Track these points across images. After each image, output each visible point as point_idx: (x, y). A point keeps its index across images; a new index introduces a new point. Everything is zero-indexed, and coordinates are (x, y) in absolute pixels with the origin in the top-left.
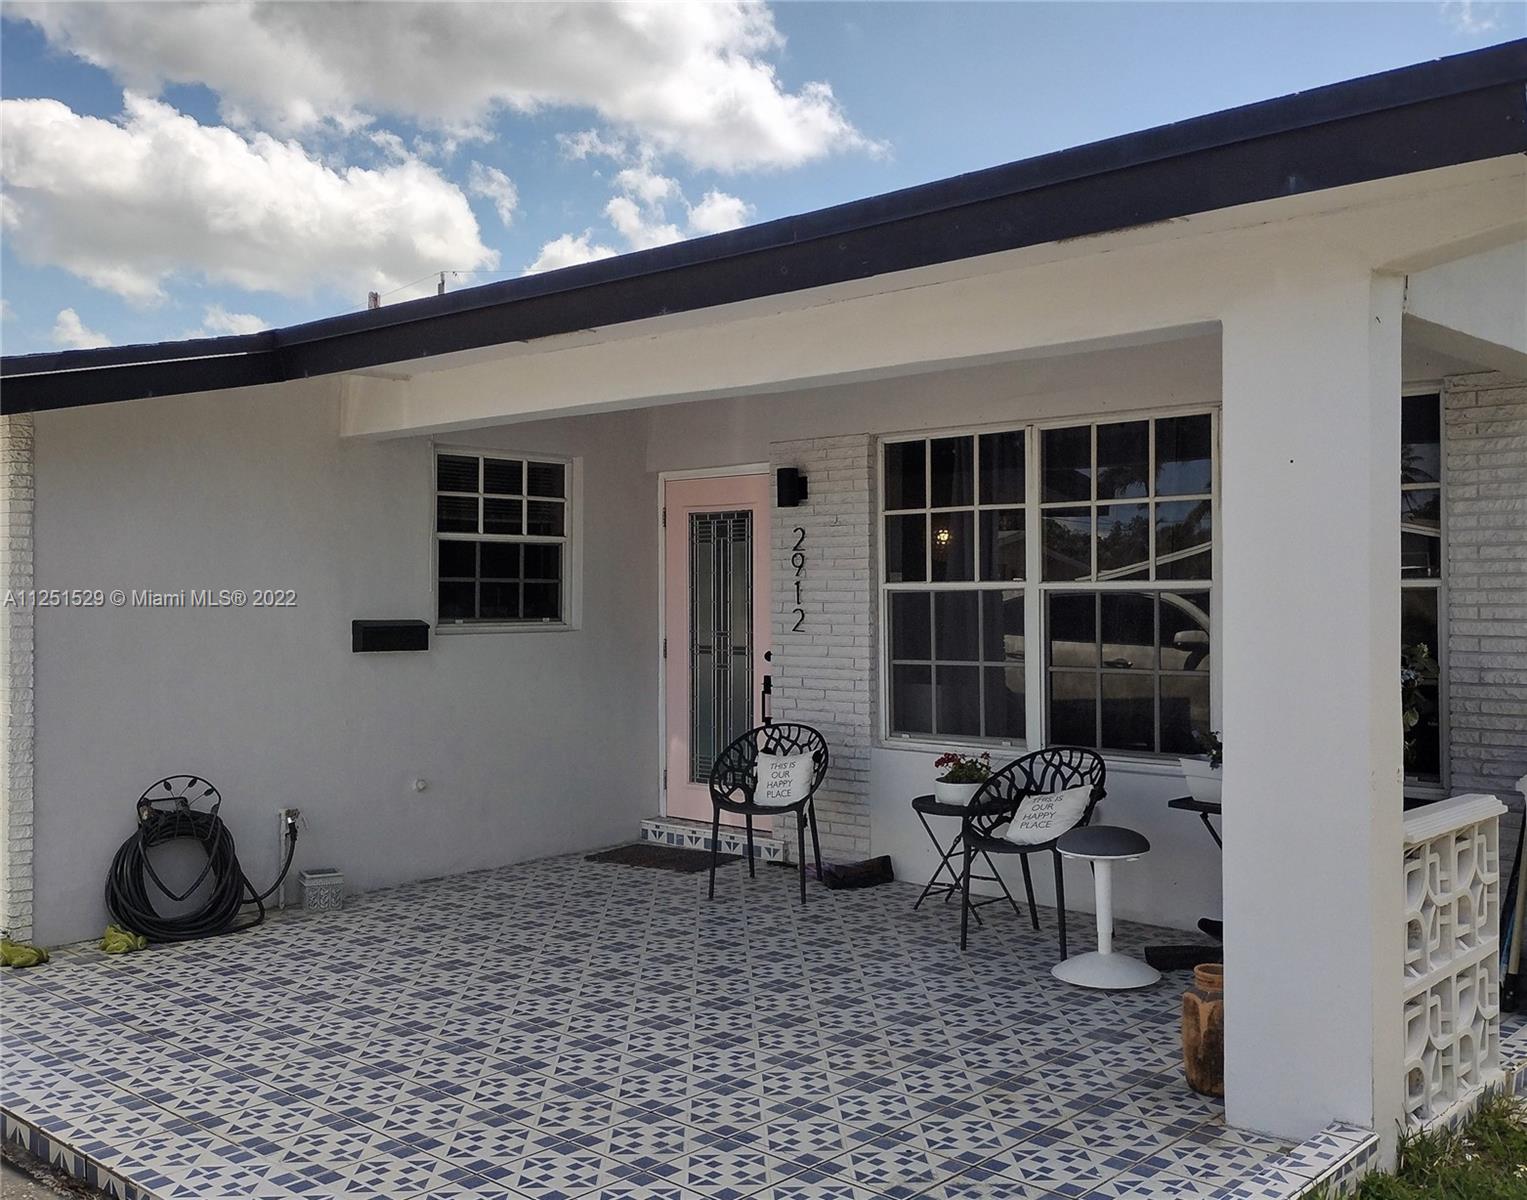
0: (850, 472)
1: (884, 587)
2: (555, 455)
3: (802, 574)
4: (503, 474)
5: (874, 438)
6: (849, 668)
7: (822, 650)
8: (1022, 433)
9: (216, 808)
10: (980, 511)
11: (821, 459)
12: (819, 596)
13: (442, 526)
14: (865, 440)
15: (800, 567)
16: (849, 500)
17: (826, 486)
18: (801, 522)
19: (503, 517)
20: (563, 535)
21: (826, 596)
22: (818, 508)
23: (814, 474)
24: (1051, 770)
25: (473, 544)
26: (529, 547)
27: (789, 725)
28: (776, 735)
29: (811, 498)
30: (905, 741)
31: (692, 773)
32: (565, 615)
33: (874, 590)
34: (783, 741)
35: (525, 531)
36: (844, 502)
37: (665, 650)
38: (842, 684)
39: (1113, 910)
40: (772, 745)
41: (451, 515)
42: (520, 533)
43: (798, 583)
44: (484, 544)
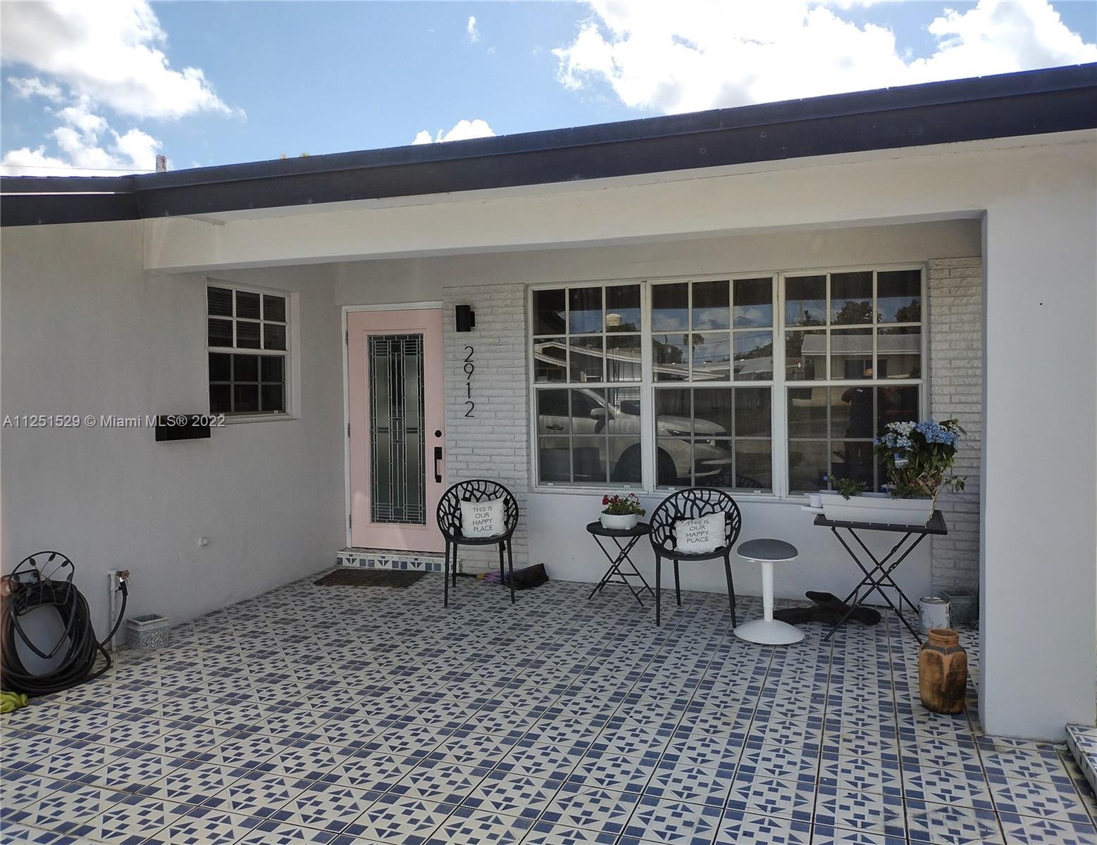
0: (510, 309)
1: (534, 386)
2: (280, 291)
3: (472, 377)
4: (248, 303)
5: (527, 286)
6: (511, 441)
7: (490, 429)
8: (639, 286)
9: (71, 576)
10: (607, 337)
11: (486, 300)
12: (486, 392)
13: (212, 342)
14: (522, 288)
15: (471, 373)
16: (509, 328)
17: (490, 318)
18: (470, 343)
19: (248, 336)
20: (285, 350)
21: (490, 392)
22: (484, 333)
23: (480, 310)
24: (689, 503)
25: (228, 356)
26: (264, 358)
27: (478, 481)
28: (470, 488)
29: (478, 326)
30: (550, 487)
31: (373, 516)
32: (288, 410)
33: (528, 388)
34: (475, 492)
35: (262, 346)
36: (505, 329)
37: (349, 432)
38: (504, 452)
39: (775, 593)
40: (468, 495)
41: (218, 334)
42: (259, 347)
43: (468, 384)
44: (236, 356)
